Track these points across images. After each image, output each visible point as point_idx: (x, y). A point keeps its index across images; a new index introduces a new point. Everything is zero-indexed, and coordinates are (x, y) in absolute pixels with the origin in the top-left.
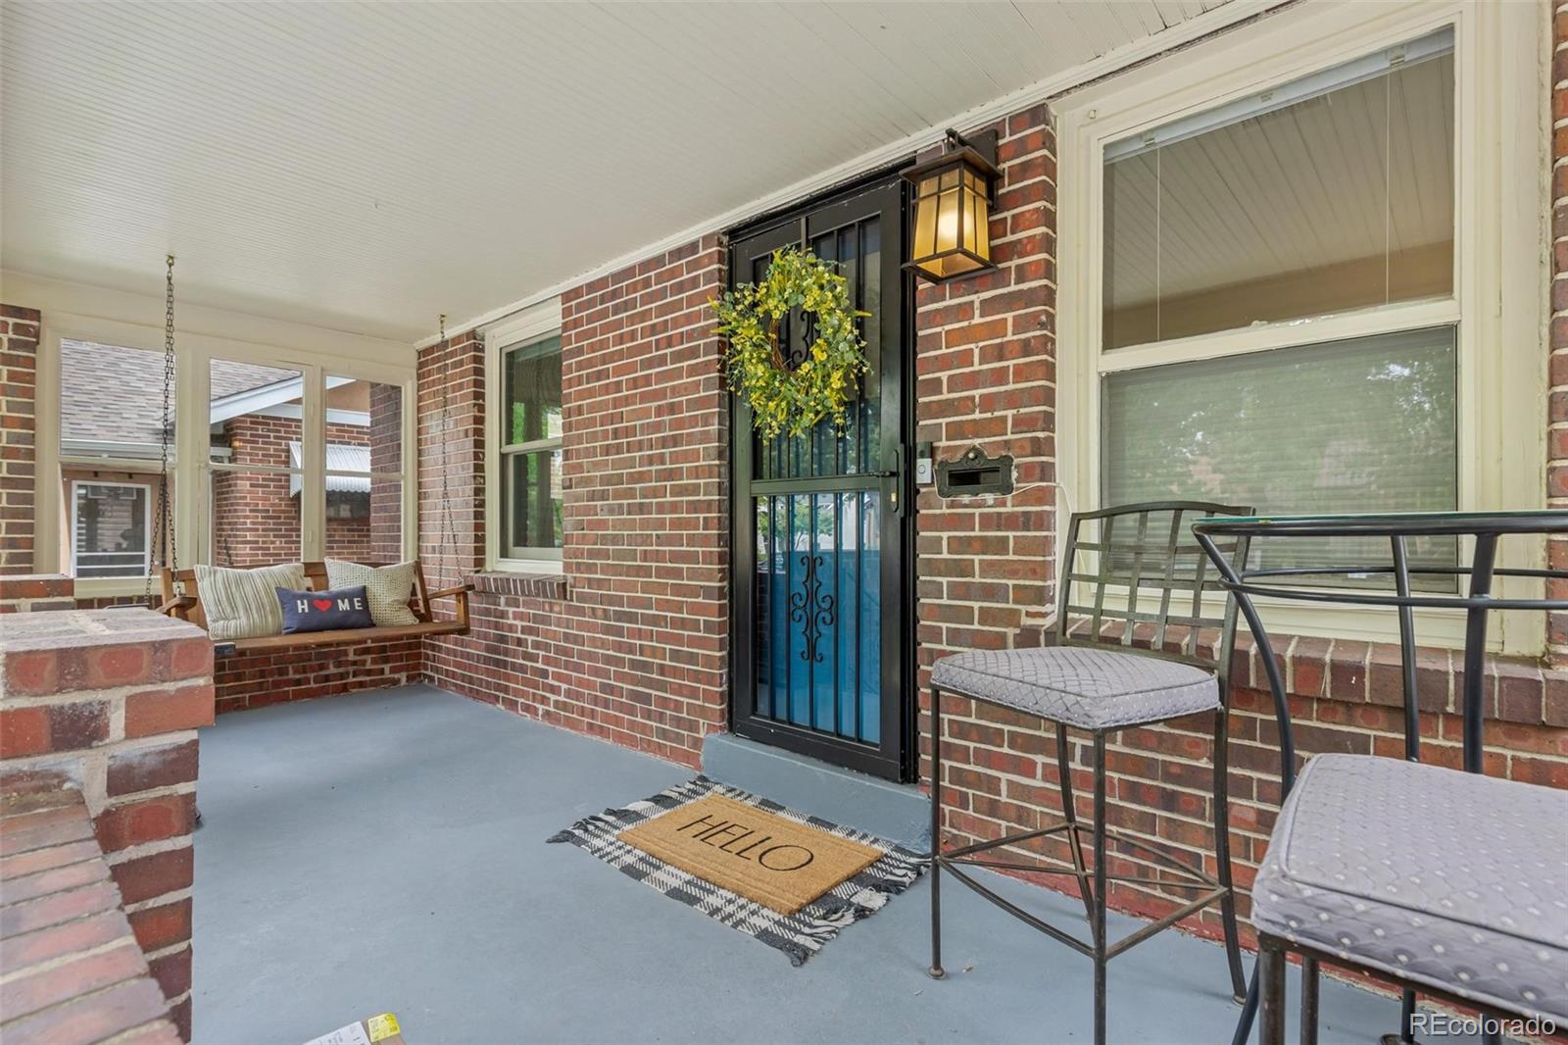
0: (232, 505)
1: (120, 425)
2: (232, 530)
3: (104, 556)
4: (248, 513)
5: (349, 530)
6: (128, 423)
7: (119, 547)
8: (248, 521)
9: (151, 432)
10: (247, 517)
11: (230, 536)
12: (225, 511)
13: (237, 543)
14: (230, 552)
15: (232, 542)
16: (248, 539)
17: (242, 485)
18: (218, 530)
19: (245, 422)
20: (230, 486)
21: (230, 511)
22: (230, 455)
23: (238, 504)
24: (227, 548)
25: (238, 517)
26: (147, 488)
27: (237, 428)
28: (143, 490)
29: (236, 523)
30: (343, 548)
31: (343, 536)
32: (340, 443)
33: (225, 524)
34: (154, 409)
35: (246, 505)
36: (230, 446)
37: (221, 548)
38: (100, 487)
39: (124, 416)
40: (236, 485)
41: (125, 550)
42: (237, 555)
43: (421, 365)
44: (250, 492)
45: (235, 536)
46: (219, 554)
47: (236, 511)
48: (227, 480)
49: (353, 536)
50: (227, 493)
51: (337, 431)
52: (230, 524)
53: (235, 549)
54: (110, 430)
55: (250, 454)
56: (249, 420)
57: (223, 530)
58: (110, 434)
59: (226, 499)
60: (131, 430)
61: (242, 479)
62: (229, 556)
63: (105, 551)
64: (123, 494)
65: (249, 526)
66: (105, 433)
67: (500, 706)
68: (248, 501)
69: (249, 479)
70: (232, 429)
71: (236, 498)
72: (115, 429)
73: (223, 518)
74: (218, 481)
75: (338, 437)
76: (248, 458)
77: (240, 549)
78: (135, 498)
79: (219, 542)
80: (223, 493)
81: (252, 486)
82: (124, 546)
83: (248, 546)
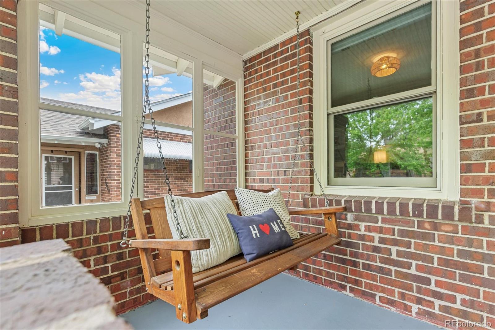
0: (108, 164)
1: (62, 129)
2: (109, 175)
3: (54, 187)
4: (115, 168)
5: (154, 175)
6: (65, 129)
7: (59, 182)
8: (116, 171)
9: (75, 132)
10: (114, 169)
11: (108, 178)
12: (105, 167)
13: (111, 180)
14: (108, 184)
15: (109, 180)
16: (116, 179)
17: (113, 155)
18: (101, 175)
19: (114, 128)
20: (107, 156)
21: (107, 167)
22: (107, 142)
23: (111, 164)
24: (106, 183)
25: (111, 169)
26: (73, 158)
27: (110, 130)
28: (71, 158)
29: (111, 172)
30: (152, 182)
31: (152, 177)
32: (151, 138)
33: (105, 172)
34: (75, 124)
35: (115, 164)
36: (107, 139)
37: (103, 183)
38: (54, 157)
39: (63, 126)
40: (110, 155)
41: (61, 184)
42: (111, 186)
43: (247, 69)
44: (116, 158)
45: (110, 177)
46: (102, 185)
47: (111, 166)
48: (106, 153)
49: (156, 177)
50: (106, 159)
51: (149, 132)
52: (107, 172)
53: (111, 183)
54: (58, 131)
55: (116, 142)
56: (115, 127)
57: (104, 175)
58: (58, 133)
59: (105, 162)
60: (66, 131)
61: (113, 152)
62: (108, 186)
63: (54, 185)
64: (63, 160)
65: (116, 173)
66: (56, 132)
67: (348, 293)
68: (116, 162)
69: (116, 153)
70: (108, 131)
71: (110, 161)
72: (59, 131)
73: (104, 170)
74: (101, 155)
75: (149, 135)
76: (115, 143)
77: (113, 183)
78: (68, 162)
79: (102, 180)
80: (104, 159)
81: (117, 155)
82: (61, 182)
83: (116, 182)
